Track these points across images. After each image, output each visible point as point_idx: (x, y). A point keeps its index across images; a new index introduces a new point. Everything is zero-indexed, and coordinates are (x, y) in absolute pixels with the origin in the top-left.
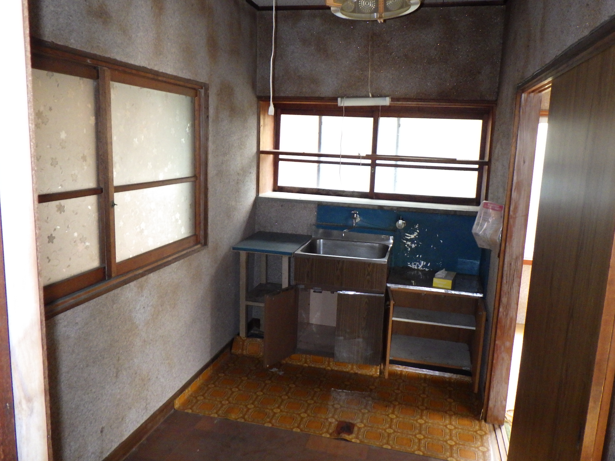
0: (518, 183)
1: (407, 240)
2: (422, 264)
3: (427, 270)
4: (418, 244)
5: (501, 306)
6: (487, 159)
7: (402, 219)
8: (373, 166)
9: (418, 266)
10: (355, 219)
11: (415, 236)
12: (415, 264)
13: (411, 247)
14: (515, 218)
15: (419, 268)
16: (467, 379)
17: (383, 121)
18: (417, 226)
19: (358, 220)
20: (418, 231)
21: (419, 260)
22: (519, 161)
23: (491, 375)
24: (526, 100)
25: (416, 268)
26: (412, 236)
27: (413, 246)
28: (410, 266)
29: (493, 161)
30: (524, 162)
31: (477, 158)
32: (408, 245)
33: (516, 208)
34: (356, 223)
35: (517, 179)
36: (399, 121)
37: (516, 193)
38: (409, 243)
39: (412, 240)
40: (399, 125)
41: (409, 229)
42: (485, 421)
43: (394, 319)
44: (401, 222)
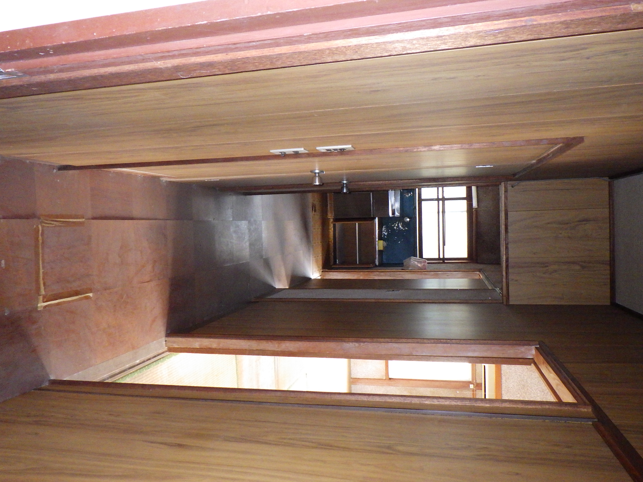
0: (437, 274)
1: (398, 224)
2: (385, 233)
3: (383, 236)
4: (396, 230)
5: (379, 273)
6: (446, 261)
7: (410, 220)
8: (438, 200)
9: (384, 231)
10: (408, 195)
11: (400, 228)
12: (385, 229)
13: (394, 226)
14: (421, 274)
15: (383, 232)
16: (332, 262)
17: (465, 202)
18: (406, 228)
19: (407, 196)
20: (404, 229)
21: (388, 231)
22: (448, 273)
23: (344, 272)
24: (476, 273)
25: (383, 230)
26: (400, 227)
27: (395, 228)
28: (384, 227)
29: (445, 264)
30: (448, 276)
31: (446, 257)
32: (395, 225)
33: (426, 274)
34: (405, 195)
35: (440, 274)
36: (465, 211)
37: (433, 273)
38: (396, 225)
39: (398, 226)
40: (463, 212)
41: (405, 224)
42: (322, 272)
43: (357, 224)
44: (408, 220)
